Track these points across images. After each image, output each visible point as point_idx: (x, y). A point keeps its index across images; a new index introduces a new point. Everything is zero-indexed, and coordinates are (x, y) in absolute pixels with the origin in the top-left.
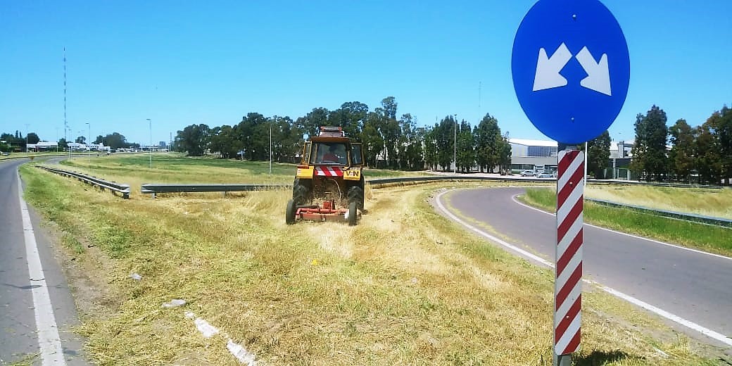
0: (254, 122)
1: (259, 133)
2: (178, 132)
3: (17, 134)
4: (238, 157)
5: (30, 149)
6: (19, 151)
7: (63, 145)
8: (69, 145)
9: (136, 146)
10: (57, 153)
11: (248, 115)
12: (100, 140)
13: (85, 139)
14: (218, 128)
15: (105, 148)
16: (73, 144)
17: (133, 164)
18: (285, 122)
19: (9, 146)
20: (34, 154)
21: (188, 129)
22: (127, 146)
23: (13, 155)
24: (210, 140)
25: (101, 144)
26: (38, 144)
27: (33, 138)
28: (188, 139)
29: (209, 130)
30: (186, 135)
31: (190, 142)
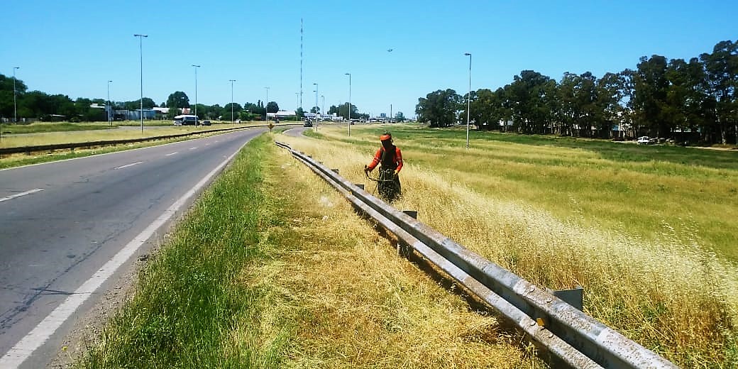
2: (420, 99)
3: (259, 103)
5: (270, 118)
6: (259, 120)
7: (300, 114)
8: (305, 114)
9: (366, 117)
10: (296, 122)
11: (523, 74)
12: (333, 110)
13: (319, 109)
14: (474, 93)
15: (338, 118)
16: (308, 114)
18: (584, 80)
19: (251, 114)
20: (273, 123)
21: (432, 96)
22: (359, 116)
23: (253, 123)
25: (335, 114)
26: (278, 113)
27: (273, 107)
28: (433, 108)
29: (457, 97)
30: (431, 104)
31: (435, 111)
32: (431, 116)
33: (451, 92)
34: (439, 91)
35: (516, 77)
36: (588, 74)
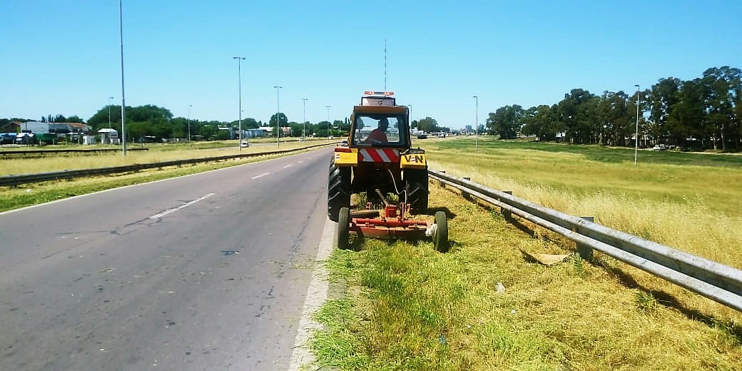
0: (578, 99)
1: (584, 112)
2: (490, 114)
4: (558, 140)
9: (446, 130)
11: (572, 91)
12: (414, 124)
14: (534, 109)
17: (449, 148)
18: (618, 98)
19: (340, 131)
21: (500, 111)
22: (439, 130)
24: (525, 121)
25: (416, 128)
28: (501, 122)
29: (523, 111)
30: (498, 118)
31: (502, 125)
32: (500, 129)
33: (518, 108)
34: (507, 106)
35: (567, 95)
36: (621, 93)
